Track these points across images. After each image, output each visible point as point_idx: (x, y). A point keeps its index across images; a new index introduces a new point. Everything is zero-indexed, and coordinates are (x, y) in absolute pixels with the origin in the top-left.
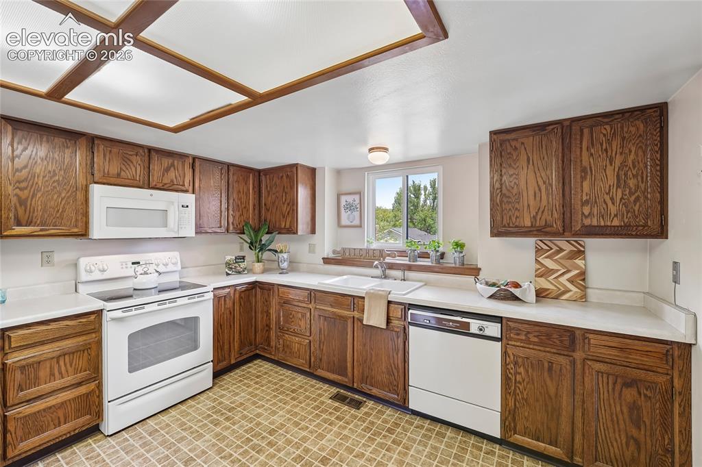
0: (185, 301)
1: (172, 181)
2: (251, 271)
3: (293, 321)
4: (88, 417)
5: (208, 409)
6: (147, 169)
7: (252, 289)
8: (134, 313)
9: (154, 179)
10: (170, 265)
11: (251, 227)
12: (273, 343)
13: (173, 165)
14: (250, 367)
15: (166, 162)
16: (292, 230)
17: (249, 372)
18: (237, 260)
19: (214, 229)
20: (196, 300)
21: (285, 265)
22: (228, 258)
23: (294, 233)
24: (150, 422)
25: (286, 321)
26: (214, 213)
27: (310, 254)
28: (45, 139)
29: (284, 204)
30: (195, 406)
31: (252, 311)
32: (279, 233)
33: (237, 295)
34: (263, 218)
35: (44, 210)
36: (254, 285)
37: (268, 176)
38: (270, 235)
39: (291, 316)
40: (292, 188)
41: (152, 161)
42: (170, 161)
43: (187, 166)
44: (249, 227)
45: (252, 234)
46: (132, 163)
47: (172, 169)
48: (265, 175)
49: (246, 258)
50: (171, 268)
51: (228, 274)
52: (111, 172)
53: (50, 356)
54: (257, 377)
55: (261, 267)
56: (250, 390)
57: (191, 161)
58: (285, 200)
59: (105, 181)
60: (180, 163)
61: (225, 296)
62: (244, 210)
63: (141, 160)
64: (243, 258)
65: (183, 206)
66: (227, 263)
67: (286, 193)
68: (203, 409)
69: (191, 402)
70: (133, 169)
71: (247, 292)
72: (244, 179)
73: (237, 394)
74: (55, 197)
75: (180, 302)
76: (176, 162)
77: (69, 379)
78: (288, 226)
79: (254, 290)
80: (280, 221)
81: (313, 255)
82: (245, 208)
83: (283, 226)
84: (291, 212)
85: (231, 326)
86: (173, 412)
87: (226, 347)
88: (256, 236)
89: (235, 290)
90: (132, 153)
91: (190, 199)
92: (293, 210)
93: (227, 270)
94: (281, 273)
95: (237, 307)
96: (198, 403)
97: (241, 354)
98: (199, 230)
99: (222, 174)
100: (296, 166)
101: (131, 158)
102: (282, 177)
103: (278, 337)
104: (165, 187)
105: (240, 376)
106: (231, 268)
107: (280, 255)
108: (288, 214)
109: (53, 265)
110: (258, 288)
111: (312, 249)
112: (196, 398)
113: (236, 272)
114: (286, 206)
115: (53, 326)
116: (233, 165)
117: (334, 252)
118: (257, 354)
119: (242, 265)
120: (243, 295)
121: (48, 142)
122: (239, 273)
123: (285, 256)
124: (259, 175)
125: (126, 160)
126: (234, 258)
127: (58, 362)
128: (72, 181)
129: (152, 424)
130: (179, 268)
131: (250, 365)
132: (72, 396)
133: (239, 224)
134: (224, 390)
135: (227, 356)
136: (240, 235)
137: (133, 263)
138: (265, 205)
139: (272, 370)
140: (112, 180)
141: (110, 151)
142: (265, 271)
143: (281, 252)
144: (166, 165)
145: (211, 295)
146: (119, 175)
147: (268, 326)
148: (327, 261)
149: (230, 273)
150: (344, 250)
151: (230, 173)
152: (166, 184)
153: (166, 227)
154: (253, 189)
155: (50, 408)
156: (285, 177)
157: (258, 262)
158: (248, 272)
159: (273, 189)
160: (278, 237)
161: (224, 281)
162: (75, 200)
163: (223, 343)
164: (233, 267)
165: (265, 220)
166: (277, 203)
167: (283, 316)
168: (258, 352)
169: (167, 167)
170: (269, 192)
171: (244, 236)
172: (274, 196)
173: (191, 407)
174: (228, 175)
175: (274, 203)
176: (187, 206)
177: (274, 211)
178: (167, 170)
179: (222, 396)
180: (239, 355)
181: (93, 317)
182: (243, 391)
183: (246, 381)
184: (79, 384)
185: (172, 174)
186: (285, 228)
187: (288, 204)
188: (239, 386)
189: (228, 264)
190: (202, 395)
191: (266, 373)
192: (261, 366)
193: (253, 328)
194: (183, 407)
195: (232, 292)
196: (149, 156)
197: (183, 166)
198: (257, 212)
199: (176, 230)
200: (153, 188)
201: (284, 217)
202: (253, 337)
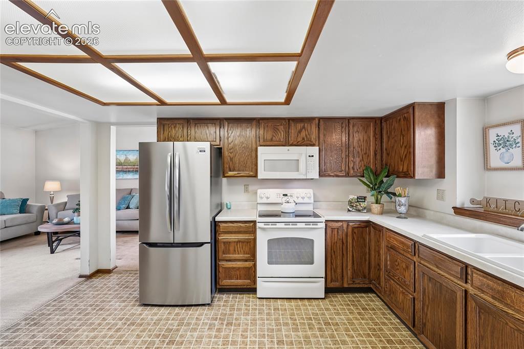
0: (303, 225)
1: (303, 139)
2: (369, 210)
3: (398, 269)
4: (249, 281)
5: (313, 314)
6: (287, 133)
7: (366, 227)
8: (270, 226)
9: (292, 139)
10: (300, 198)
11: (371, 171)
12: (383, 284)
13: (304, 127)
14: (362, 297)
15: (299, 126)
16: (408, 174)
17: (359, 301)
18: (359, 200)
19: (335, 173)
20: (311, 226)
21: (403, 209)
22: (351, 197)
23: (411, 177)
24: (279, 302)
25: (392, 267)
26: (335, 160)
27: (438, 201)
28: (239, 126)
29: (401, 147)
30: (307, 306)
31: (366, 247)
32: (398, 177)
33: (350, 230)
34: (384, 162)
35: (239, 163)
36: (368, 223)
37: (388, 122)
38: (388, 178)
39: (397, 264)
40: (408, 129)
41: (290, 127)
42: (302, 125)
43: (314, 127)
44: (369, 170)
45: (372, 178)
46: (279, 130)
47: (303, 130)
48: (386, 121)
49: (367, 199)
50: (306, 200)
51: (349, 211)
52: (268, 138)
53: (234, 240)
54: (363, 309)
55: (379, 208)
56: (351, 317)
57: (317, 122)
58: (403, 144)
59: (265, 144)
60: (309, 125)
61: (338, 229)
62: (364, 156)
63: (284, 127)
64: (365, 198)
65: (309, 156)
66: (349, 201)
67: (403, 135)
68: (310, 312)
69: (306, 302)
70: (280, 134)
71: (361, 229)
72: (364, 128)
73: (338, 314)
74: (243, 155)
75: (299, 225)
76: (306, 125)
77: (241, 256)
78: (405, 170)
79: (368, 228)
80: (398, 165)
81: (443, 202)
82: (366, 154)
83: (401, 170)
84: (408, 154)
85: (343, 254)
86: (293, 303)
87: (339, 270)
88: (376, 179)
89: (348, 225)
90: (279, 124)
91: (315, 150)
92: (410, 153)
93: (349, 207)
94: (397, 217)
95: (350, 240)
96: (310, 305)
97: (354, 282)
98: (322, 174)
99: (342, 127)
100: (412, 106)
101: (278, 127)
102: (400, 120)
103: (386, 281)
104: (299, 144)
105: (350, 301)
106: (353, 206)
107: (397, 199)
108: (405, 157)
109: (249, 192)
110: (372, 228)
111: (441, 196)
112: (311, 301)
113: (356, 210)
114: (403, 149)
115: (235, 225)
116: (353, 118)
117: (473, 201)
118: (371, 288)
119: (363, 205)
120: (356, 231)
121: (240, 127)
122: (359, 211)
123: (403, 200)
124: (381, 123)
125: (275, 129)
126: (356, 197)
127: (237, 245)
128: (250, 146)
129: (279, 303)
130: (312, 201)
131: (363, 295)
132: (242, 266)
133: (360, 168)
134: (332, 305)
135: (339, 278)
136: (361, 178)
137: (284, 195)
138: (386, 149)
139: (380, 309)
140: (268, 143)
141: (267, 126)
142: (382, 213)
143: (400, 196)
144: (299, 128)
145: (323, 225)
146: (272, 140)
147: (379, 265)
148: (459, 211)
149: (351, 209)
150: (488, 200)
151: (350, 125)
152: (299, 142)
153: (298, 171)
154: (374, 136)
155: (234, 268)
156: (402, 120)
157: (377, 203)
158: (367, 212)
159: (393, 133)
160: (397, 180)
161: (344, 216)
162: (251, 157)
163: (336, 267)
164: (355, 205)
165: (386, 165)
166: (395, 147)
167: (390, 261)
168: (371, 286)
169: (300, 129)
170: (389, 137)
171: (364, 179)
172: (393, 141)
173: (305, 305)
174: (349, 127)
175: (393, 147)
176: (313, 156)
177: (393, 155)
178: (300, 132)
179: (327, 309)
180: (351, 282)
181: (252, 224)
182: (345, 314)
183: (352, 307)
184: (246, 261)
185: (303, 134)
186: (402, 172)
187: (405, 147)
188: (344, 309)
189: (350, 203)
190: (315, 301)
191: (373, 309)
192: (373, 301)
193: (367, 263)
194: (300, 303)
195: (345, 226)
196: (289, 124)
197: (311, 126)
198: (378, 157)
199: (304, 173)
200: (292, 145)
201: (401, 161)
202: (367, 271)
